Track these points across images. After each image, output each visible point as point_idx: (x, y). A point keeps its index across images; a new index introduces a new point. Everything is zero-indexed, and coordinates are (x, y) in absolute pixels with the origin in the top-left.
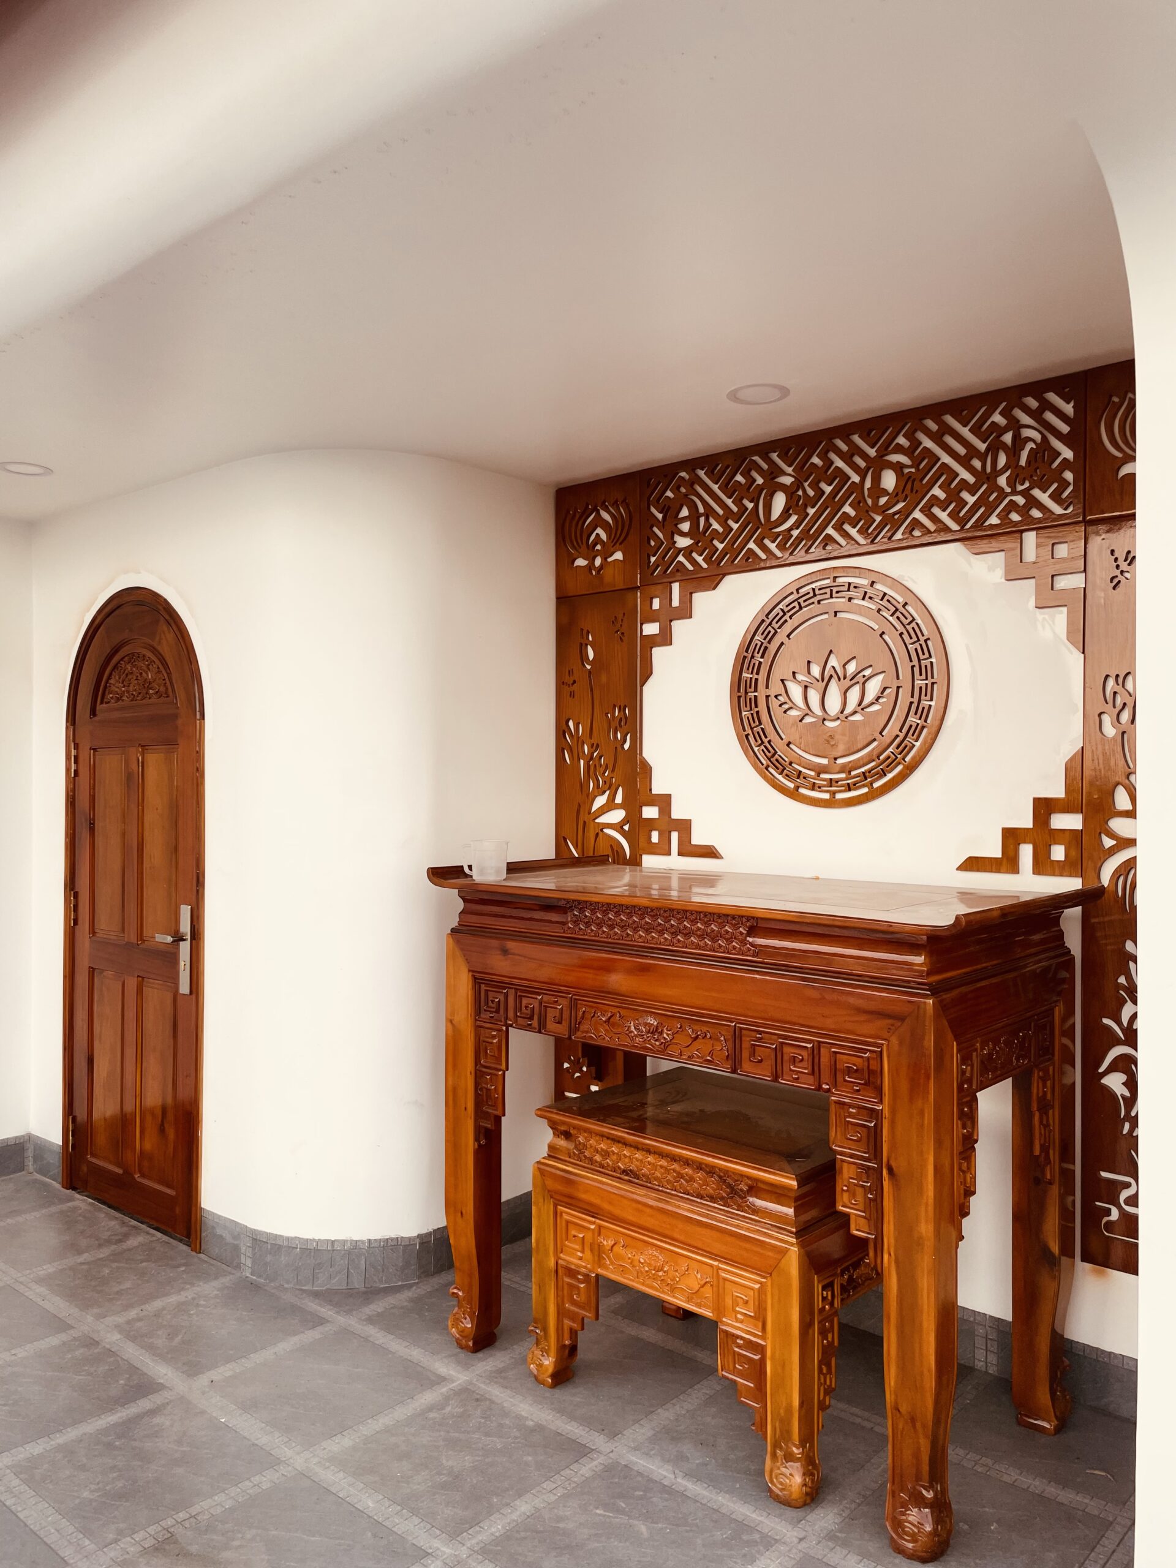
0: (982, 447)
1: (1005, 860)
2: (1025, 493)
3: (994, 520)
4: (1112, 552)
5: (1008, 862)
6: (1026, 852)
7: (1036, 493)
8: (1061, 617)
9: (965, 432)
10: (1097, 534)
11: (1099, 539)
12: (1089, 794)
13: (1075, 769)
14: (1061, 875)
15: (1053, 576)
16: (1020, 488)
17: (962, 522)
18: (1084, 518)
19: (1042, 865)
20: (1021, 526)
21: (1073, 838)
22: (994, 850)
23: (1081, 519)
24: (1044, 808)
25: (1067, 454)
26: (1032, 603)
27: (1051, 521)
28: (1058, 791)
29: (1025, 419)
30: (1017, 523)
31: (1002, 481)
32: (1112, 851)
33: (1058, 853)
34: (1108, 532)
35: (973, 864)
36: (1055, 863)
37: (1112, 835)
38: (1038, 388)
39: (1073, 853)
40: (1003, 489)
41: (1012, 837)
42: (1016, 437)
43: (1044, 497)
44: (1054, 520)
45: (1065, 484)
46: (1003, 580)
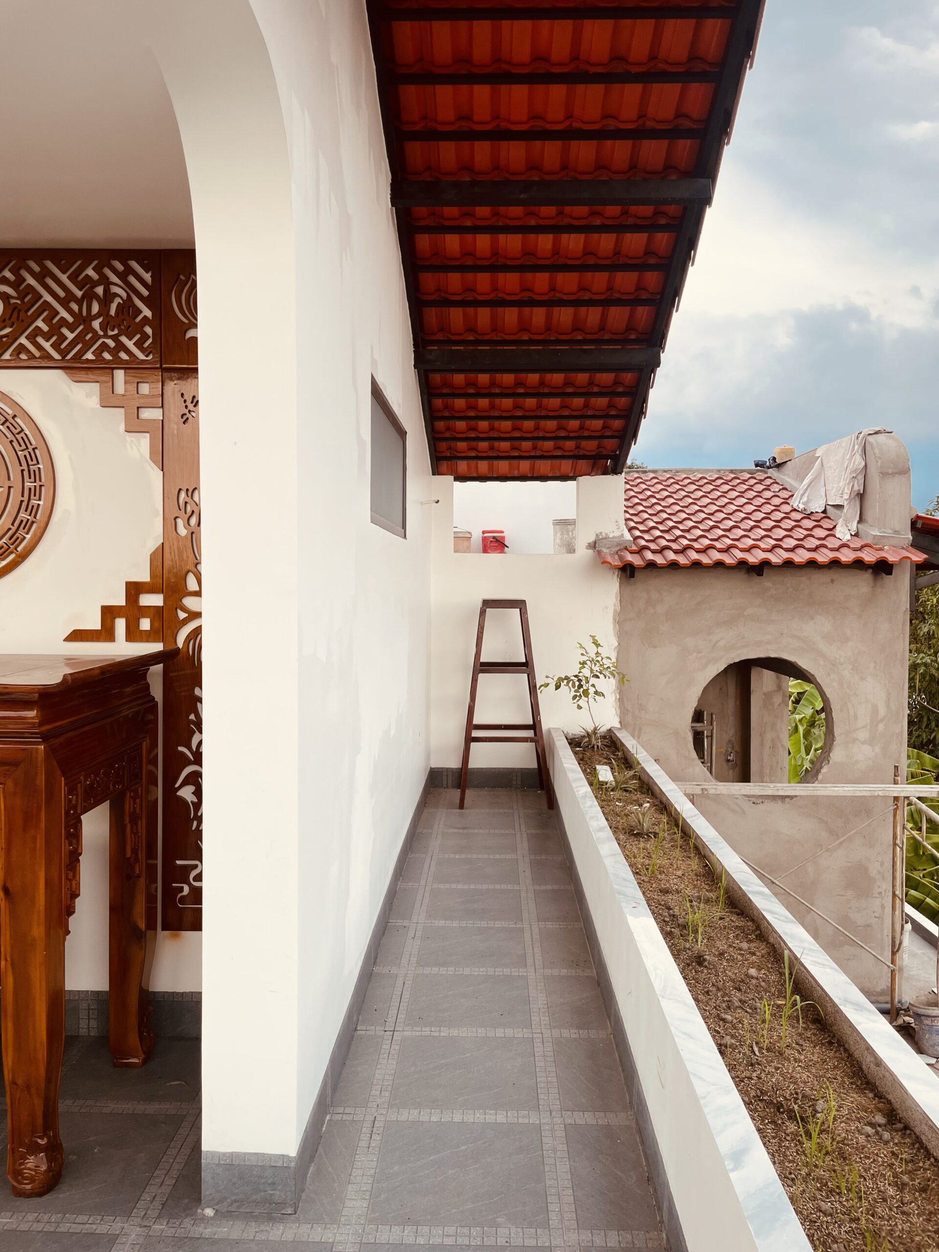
0: (79, 294)
1: (103, 632)
2: (115, 338)
3: (89, 356)
4: (182, 395)
5: (106, 633)
6: (120, 625)
7: (124, 339)
8: (144, 441)
9: (64, 278)
10: (171, 380)
11: (172, 384)
12: (168, 578)
13: (158, 558)
14: (148, 641)
15: (138, 408)
16: (111, 333)
17: (64, 353)
18: (161, 365)
19: (133, 634)
20: (113, 364)
21: (156, 613)
22: (95, 624)
23: (158, 366)
24: (134, 590)
25: (147, 312)
26: (122, 427)
28: (143, 575)
29: (114, 278)
30: (108, 362)
31: (96, 324)
32: (185, 622)
33: (145, 624)
34: (178, 379)
35: (77, 636)
36: (143, 633)
37: (185, 610)
38: (124, 255)
39: (156, 624)
40: (97, 332)
41: (109, 614)
42: (107, 291)
43: (130, 344)
44: (138, 363)
45: (145, 337)
46: (99, 406)
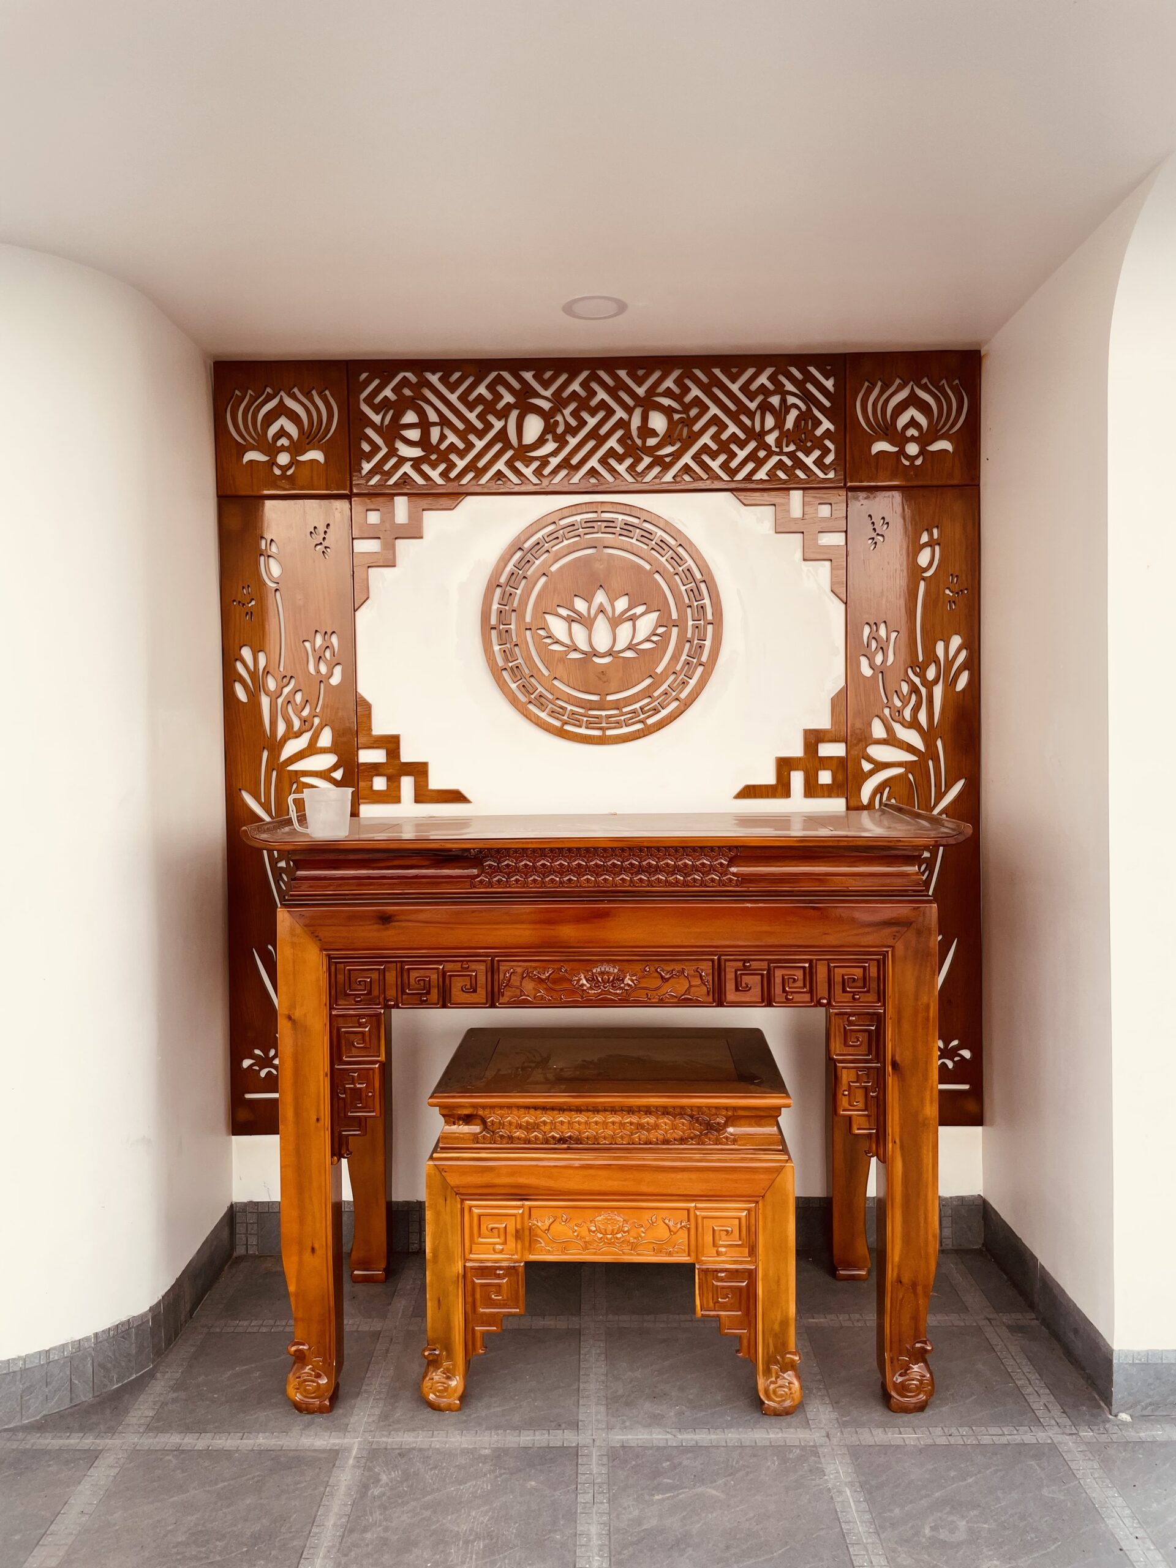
0: (753, 406)
1: (780, 787)
2: (791, 455)
3: (761, 475)
5: (781, 789)
6: (797, 779)
7: (800, 455)
8: (824, 569)
9: (735, 388)
10: (857, 499)
11: (858, 504)
12: (853, 725)
13: (839, 703)
14: (829, 796)
16: (786, 450)
17: (732, 473)
18: (845, 484)
19: (812, 789)
20: (791, 484)
21: (839, 765)
22: (770, 779)
23: (842, 485)
24: (813, 739)
25: (827, 425)
26: (799, 555)
27: (818, 483)
28: (823, 722)
29: (790, 387)
30: (785, 482)
31: (771, 439)
32: (872, 773)
33: (825, 777)
34: (867, 498)
35: (750, 792)
36: (825, 787)
37: (870, 760)
38: (802, 360)
39: (840, 777)
40: (771, 447)
41: (785, 765)
42: (783, 401)
43: (809, 461)
44: (820, 482)
45: (826, 451)
46: (772, 532)
